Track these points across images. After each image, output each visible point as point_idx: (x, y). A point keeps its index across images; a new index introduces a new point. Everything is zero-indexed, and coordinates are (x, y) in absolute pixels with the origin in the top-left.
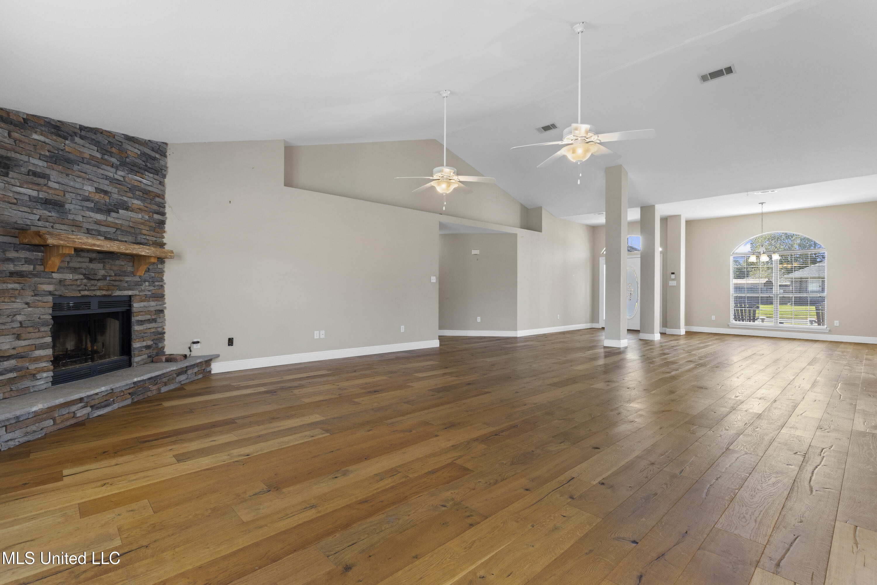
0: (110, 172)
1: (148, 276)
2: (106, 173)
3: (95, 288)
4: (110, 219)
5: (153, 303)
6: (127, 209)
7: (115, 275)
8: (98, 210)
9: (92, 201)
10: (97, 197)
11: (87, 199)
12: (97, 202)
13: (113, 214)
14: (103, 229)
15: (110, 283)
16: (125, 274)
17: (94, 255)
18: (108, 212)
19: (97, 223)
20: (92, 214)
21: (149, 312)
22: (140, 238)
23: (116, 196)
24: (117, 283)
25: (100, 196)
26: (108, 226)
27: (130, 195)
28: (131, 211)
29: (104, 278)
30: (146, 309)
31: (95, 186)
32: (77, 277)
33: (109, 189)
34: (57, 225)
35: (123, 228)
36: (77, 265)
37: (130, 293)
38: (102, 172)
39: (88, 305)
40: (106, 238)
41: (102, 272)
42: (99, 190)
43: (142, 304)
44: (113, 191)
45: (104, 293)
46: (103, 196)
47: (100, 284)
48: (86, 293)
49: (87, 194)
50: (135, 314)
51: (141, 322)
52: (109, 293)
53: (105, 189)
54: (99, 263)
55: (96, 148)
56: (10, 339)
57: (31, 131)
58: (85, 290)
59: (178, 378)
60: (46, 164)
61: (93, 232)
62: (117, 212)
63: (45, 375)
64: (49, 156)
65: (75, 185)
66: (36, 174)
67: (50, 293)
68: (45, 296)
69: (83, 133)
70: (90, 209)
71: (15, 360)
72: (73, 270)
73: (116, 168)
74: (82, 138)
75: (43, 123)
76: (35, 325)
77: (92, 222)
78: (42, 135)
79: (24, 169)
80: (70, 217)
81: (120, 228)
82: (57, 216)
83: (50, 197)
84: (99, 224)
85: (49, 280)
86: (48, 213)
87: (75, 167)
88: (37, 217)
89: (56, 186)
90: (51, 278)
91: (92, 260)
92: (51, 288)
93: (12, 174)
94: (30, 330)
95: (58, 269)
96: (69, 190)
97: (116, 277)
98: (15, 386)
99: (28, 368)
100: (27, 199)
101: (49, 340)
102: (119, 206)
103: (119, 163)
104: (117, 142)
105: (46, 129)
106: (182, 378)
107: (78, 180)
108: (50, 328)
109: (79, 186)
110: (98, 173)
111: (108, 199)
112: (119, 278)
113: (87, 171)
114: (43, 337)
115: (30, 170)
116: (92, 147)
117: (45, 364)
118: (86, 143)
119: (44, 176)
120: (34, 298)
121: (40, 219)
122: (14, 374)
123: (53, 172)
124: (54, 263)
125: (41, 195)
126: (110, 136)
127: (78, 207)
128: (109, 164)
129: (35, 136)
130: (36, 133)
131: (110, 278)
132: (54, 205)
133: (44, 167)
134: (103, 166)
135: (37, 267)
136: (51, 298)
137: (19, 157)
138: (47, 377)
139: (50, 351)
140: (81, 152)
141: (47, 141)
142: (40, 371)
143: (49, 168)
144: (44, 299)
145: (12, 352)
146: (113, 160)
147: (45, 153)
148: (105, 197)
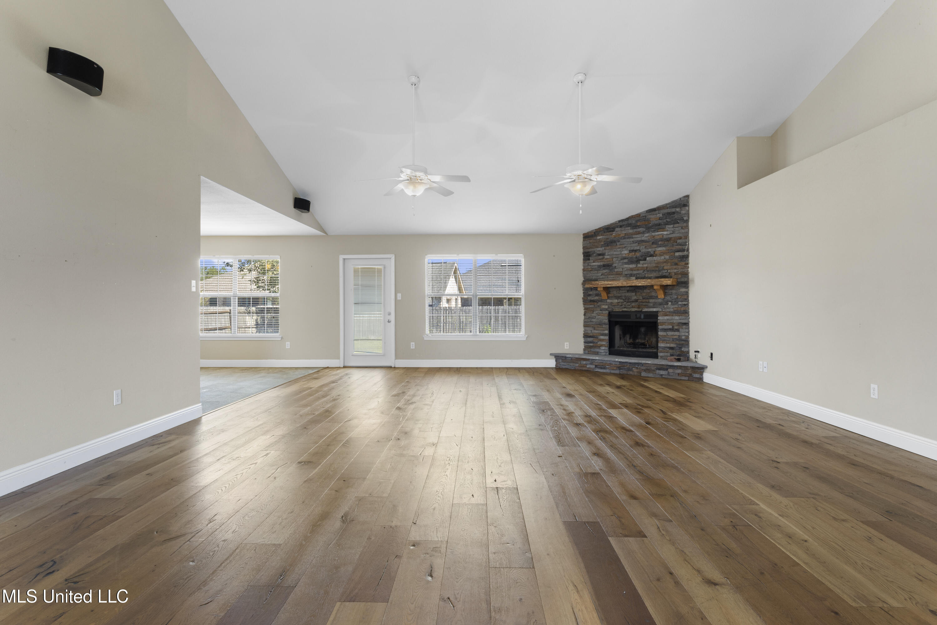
0: (639, 238)
1: (669, 298)
2: (636, 239)
3: (630, 307)
4: (639, 265)
5: (677, 318)
6: (651, 256)
7: (643, 299)
8: (631, 261)
9: (627, 258)
11: (625, 258)
12: (631, 258)
13: (641, 262)
14: (635, 272)
15: (640, 304)
16: (652, 297)
17: (628, 288)
18: (638, 261)
19: (632, 269)
20: (626, 266)
21: (672, 324)
22: (664, 273)
23: (644, 250)
24: (644, 304)
25: (632, 254)
26: (638, 270)
27: (655, 246)
28: (655, 256)
29: (636, 301)
30: (669, 321)
31: (629, 249)
32: (619, 301)
33: (638, 248)
35: (648, 269)
36: (619, 295)
37: (655, 310)
38: (632, 240)
39: (628, 316)
40: (637, 278)
41: (635, 298)
42: (631, 251)
43: (666, 318)
44: (641, 248)
45: (636, 309)
46: (634, 253)
47: (633, 304)
48: (625, 309)
49: (624, 256)
50: (659, 324)
51: (665, 330)
52: (640, 310)
53: (635, 249)
54: (633, 292)
55: (629, 228)
56: (591, 329)
57: (596, 236)
58: (625, 308)
59: (657, 371)
60: (603, 248)
61: (628, 276)
62: (645, 260)
63: (603, 348)
64: (605, 244)
65: (617, 253)
66: (600, 255)
67: (606, 310)
68: (604, 310)
69: (621, 224)
70: (626, 263)
71: (593, 339)
72: (618, 298)
73: (643, 233)
74: (621, 227)
75: (602, 229)
76: (601, 324)
77: (627, 270)
78: (602, 235)
79: (595, 255)
80: (616, 270)
81: (647, 270)
82: (609, 271)
83: (606, 263)
84: (632, 270)
85: (605, 303)
86: (605, 271)
87: (618, 243)
88: (600, 274)
89: (608, 257)
90: (607, 302)
91: (628, 291)
92: (606, 307)
93: (591, 258)
94: (599, 326)
95: (608, 298)
96: (614, 257)
97: (644, 300)
98: (592, 350)
99: (597, 343)
100: (596, 267)
101: (607, 332)
102: (646, 256)
103: (644, 230)
104: (642, 218)
105: (603, 232)
106: (662, 372)
107: (619, 250)
108: (608, 326)
109: (619, 253)
110: (630, 242)
111: (638, 254)
112: (647, 301)
113: (624, 243)
114: (604, 330)
115: (597, 254)
116: (626, 228)
117: (604, 343)
118: (623, 229)
119: (603, 255)
120: (600, 312)
121: (602, 275)
122: (592, 345)
123: (607, 251)
124: (604, 295)
125: (602, 263)
126: (637, 217)
127: (620, 264)
128: (639, 233)
129: (598, 238)
130: (599, 236)
131: (640, 301)
132: (607, 266)
133: (603, 250)
134: (634, 236)
135: (600, 297)
136: (607, 312)
137: (592, 250)
138: (604, 349)
139: (607, 338)
140: (620, 234)
141: (603, 237)
142: (602, 346)
143: (605, 249)
144: (604, 312)
145: (591, 335)
146: (641, 230)
147: (603, 243)
148: (636, 253)
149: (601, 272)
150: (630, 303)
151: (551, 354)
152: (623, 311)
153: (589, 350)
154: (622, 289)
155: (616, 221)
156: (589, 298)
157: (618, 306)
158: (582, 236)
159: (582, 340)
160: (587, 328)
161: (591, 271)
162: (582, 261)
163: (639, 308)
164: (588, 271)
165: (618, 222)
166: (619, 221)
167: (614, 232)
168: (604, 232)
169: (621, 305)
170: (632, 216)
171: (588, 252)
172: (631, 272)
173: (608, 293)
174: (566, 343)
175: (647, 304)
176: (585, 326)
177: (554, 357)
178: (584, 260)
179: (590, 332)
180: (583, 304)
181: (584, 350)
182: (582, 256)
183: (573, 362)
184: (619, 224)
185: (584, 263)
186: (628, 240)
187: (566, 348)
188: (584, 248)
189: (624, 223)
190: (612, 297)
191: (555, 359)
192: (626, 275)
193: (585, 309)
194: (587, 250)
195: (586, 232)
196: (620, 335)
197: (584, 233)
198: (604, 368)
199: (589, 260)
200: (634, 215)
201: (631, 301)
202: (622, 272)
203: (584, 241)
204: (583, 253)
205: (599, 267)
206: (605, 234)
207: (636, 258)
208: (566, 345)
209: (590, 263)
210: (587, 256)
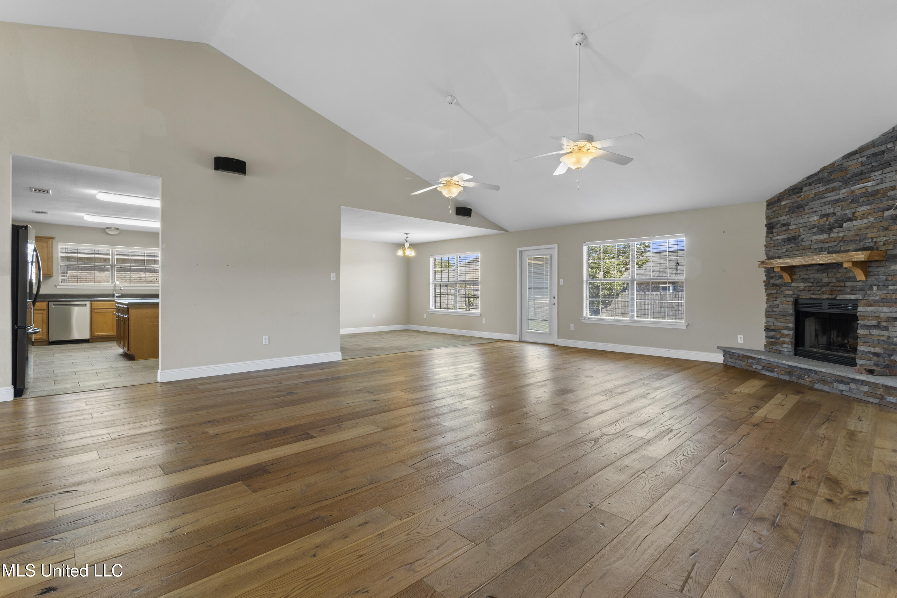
0: (832, 197)
1: (874, 280)
2: (828, 199)
3: (819, 293)
4: (832, 235)
5: (886, 310)
6: (852, 220)
7: (839, 281)
8: (822, 230)
9: (818, 227)
10: (822, 221)
11: (814, 227)
12: (822, 226)
13: (835, 230)
14: (827, 245)
15: (832, 289)
16: (850, 280)
18: (830, 229)
19: (822, 241)
20: (815, 237)
21: (877, 318)
22: (867, 243)
23: (839, 214)
24: (839, 288)
25: (824, 220)
26: (831, 242)
27: (855, 205)
28: (855, 220)
29: (827, 284)
30: (873, 314)
31: (820, 213)
32: (806, 285)
33: (831, 211)
34: (795, 252)
36: (807, 277)
38: (824, 200)
39: (820, 306)
41: (826, 280)
42: (822, 216)
43: (869, 309)
44: (836, 211)
45: (828, 296)
46: (825, 219)
47: (824, 289)
48: (814, 296)
49: (814, 223)
51: (866, 326)
52: (833, 296)
53: (827, 213)
54: (824, 273)
55: (821, 184)
56: (773, 320)
57: (781, 202)
58: (813, 294)
59: (836, 385)
60: (788, 216)
61: (817, 250)
62: (841, 226)
63: (786, 346)
64: (789, 210)
65: (804, 221)
66: (784, 225)
67: (789, 296)
68: (789, 297)
69: (810, 181)
70: (815, 234)
71: (775, 333)
72: (804, 280)
73: (839, 189)
74: (810, 184)
75: (787, 192)
76: (784, 315)
77: (817, 242)
78: (787, 200)
79: (779, 225)
80: (803, 244)
81: (842, 240)
82: (795, 246)
83: (790, 236)
84: (823, 243)
85: (789, 288)
86: (789, 246)
87: (806, 208)
88: (784, 250)
89: (794, 227)
90: (791, 286)
91: (818, 271)
92: (791, 292)
93: (774, 231)
94: (782, 317)
95: (793, 281)
96: (801, 226)
97: (838, 284)
98: (774, 347)
99: (779, 338)
100: (780, 241)
101: (791, 325)
102: (842, 220)
103: (841, 184)
104: (837, 168)
105: (788, 195)
106: (842, 387)
107: (806, 216)
108: (793, 318)
109: (806, 220)
110: (821, 203)
111: (832, 220)
112: (842, 284)
113: (813, 206)
114: (788, 323)
115: (781, 224)
116: (816, 186)
117: (787, 340)
118: (812, 187)
119: (787, 225)
120: (783, 299)
121: (786, 251)
122: (773, 340)
123: (792, 219)
124: (787, 278)
125: (785, 237)
126: (831, 167)
127: (808, 235)
128: (833, 190)
129: (783, 203)
130: (784, 201)
131: (832, 284)
132: (793, 239)
133: (788, 219)
134: (826, 195)
135: (783, 280)
136: (792, 299)
137: (776, 220)
138: (787, 348)
139: (791, 333)
140: (809, 195)
141: (788, 201)
142: (784, 343)
143: (790, 217)
144: (788, 299)
145: (773, 328)
146: (836, 184)
147: (787, 210)
148: (830, 218)
149: (785, 247)
150: (819, 288)
151: (718, 348)
152: (810, 298)
153: (771, 347)
154: (809, 268)
155: (804, 179)
156: (772, 281)
157: (805, 292)
158: (765, 204)
159: (764, 334)
160: (769, 320)
161: (774, 247)
162: (764, 234)
163: (831, 294)
164: (771, 247)
165: (805, 180)
166: (808, 178)
167: (802, 194)
168: (790, 195)
169: (810, 291)
170: (824, 167)
171: (771, 224)
172: (821, 245)
173: (791, 275)
174: (739, 336)
175: (842, 288)
176: (767, 316)
177: (722, 351)
178: (768, 233)
179: (772, 324)
180: (765, 289)
181: (765, 346)
182: (766, 228)
183: (740, 360)
184: (806, 182)
185: (767, 237)
186: (818, 202)
187: (739, 342)
188: (767, 218)
189: (813, 179)
190: (797, 279)
191: (723, 353)
192: (816, 249)
193: (768, 295)
194: (770, 221)
195: (769, 197)
196: (816, 331)
197: (767, 199)
198: (771, 371)
199: (773, 233)
200: (826, 167)
201: (821, 284)
202: (811, 245)
203: (767, 209)
204: (766, 225)
205: (784, 240)
206: (791, 197)
207: (829, 225)
208: (739, 339)
209: (774, 236)
210: (770, 227)
